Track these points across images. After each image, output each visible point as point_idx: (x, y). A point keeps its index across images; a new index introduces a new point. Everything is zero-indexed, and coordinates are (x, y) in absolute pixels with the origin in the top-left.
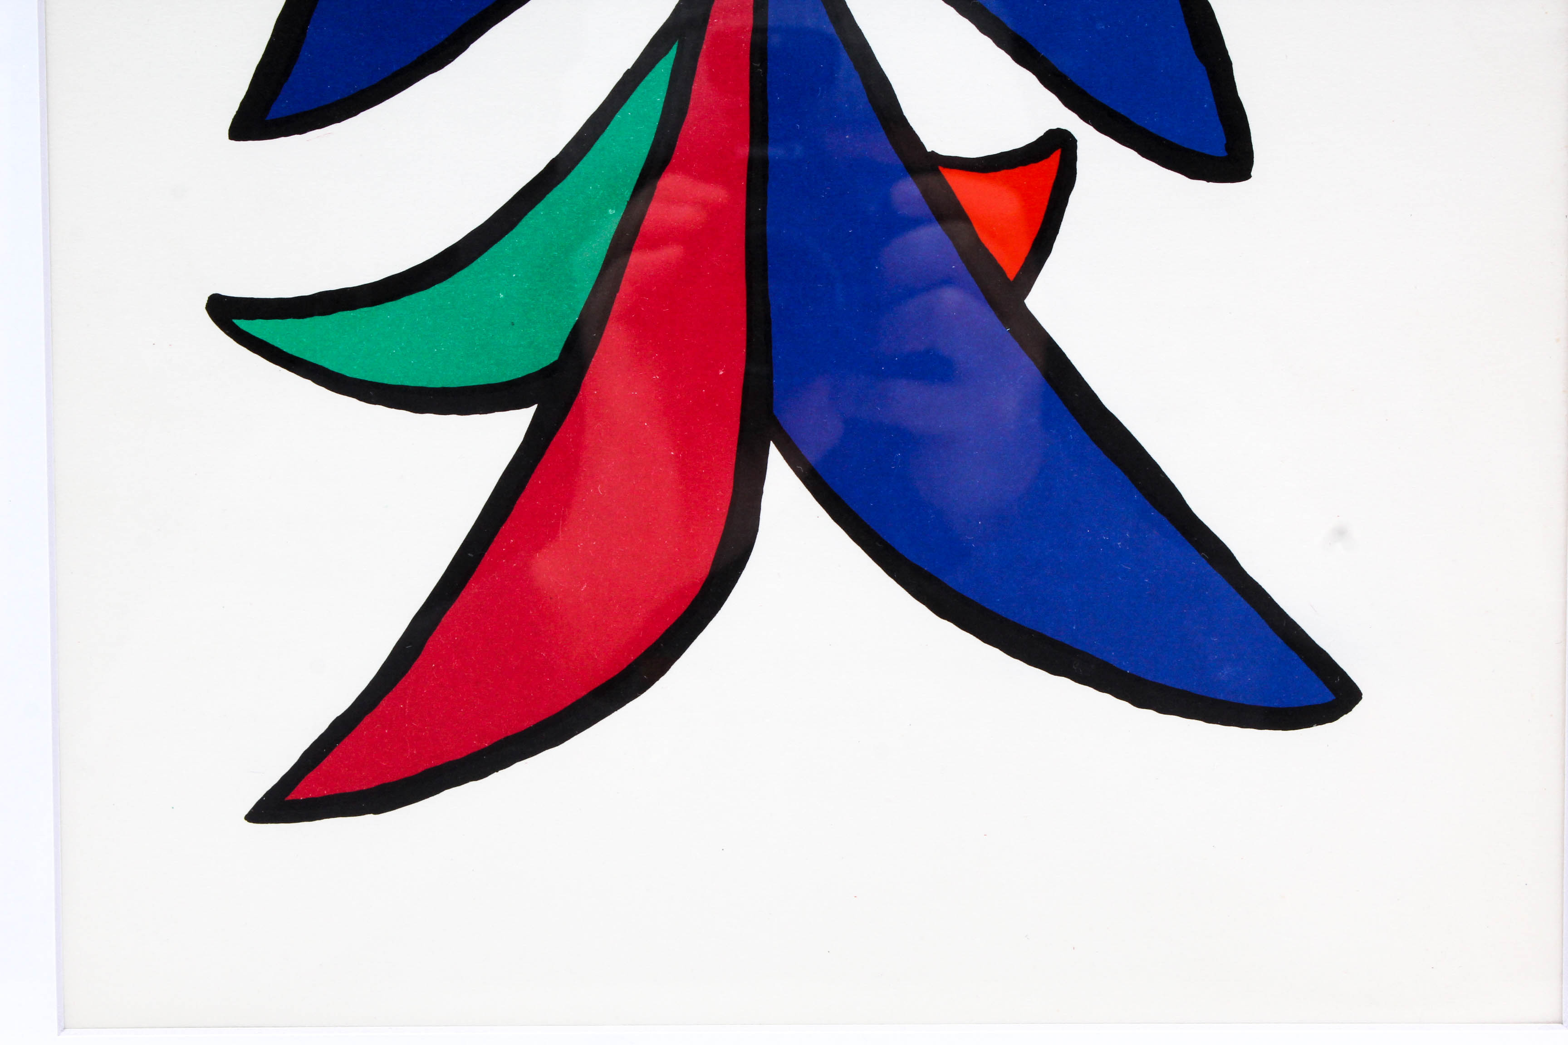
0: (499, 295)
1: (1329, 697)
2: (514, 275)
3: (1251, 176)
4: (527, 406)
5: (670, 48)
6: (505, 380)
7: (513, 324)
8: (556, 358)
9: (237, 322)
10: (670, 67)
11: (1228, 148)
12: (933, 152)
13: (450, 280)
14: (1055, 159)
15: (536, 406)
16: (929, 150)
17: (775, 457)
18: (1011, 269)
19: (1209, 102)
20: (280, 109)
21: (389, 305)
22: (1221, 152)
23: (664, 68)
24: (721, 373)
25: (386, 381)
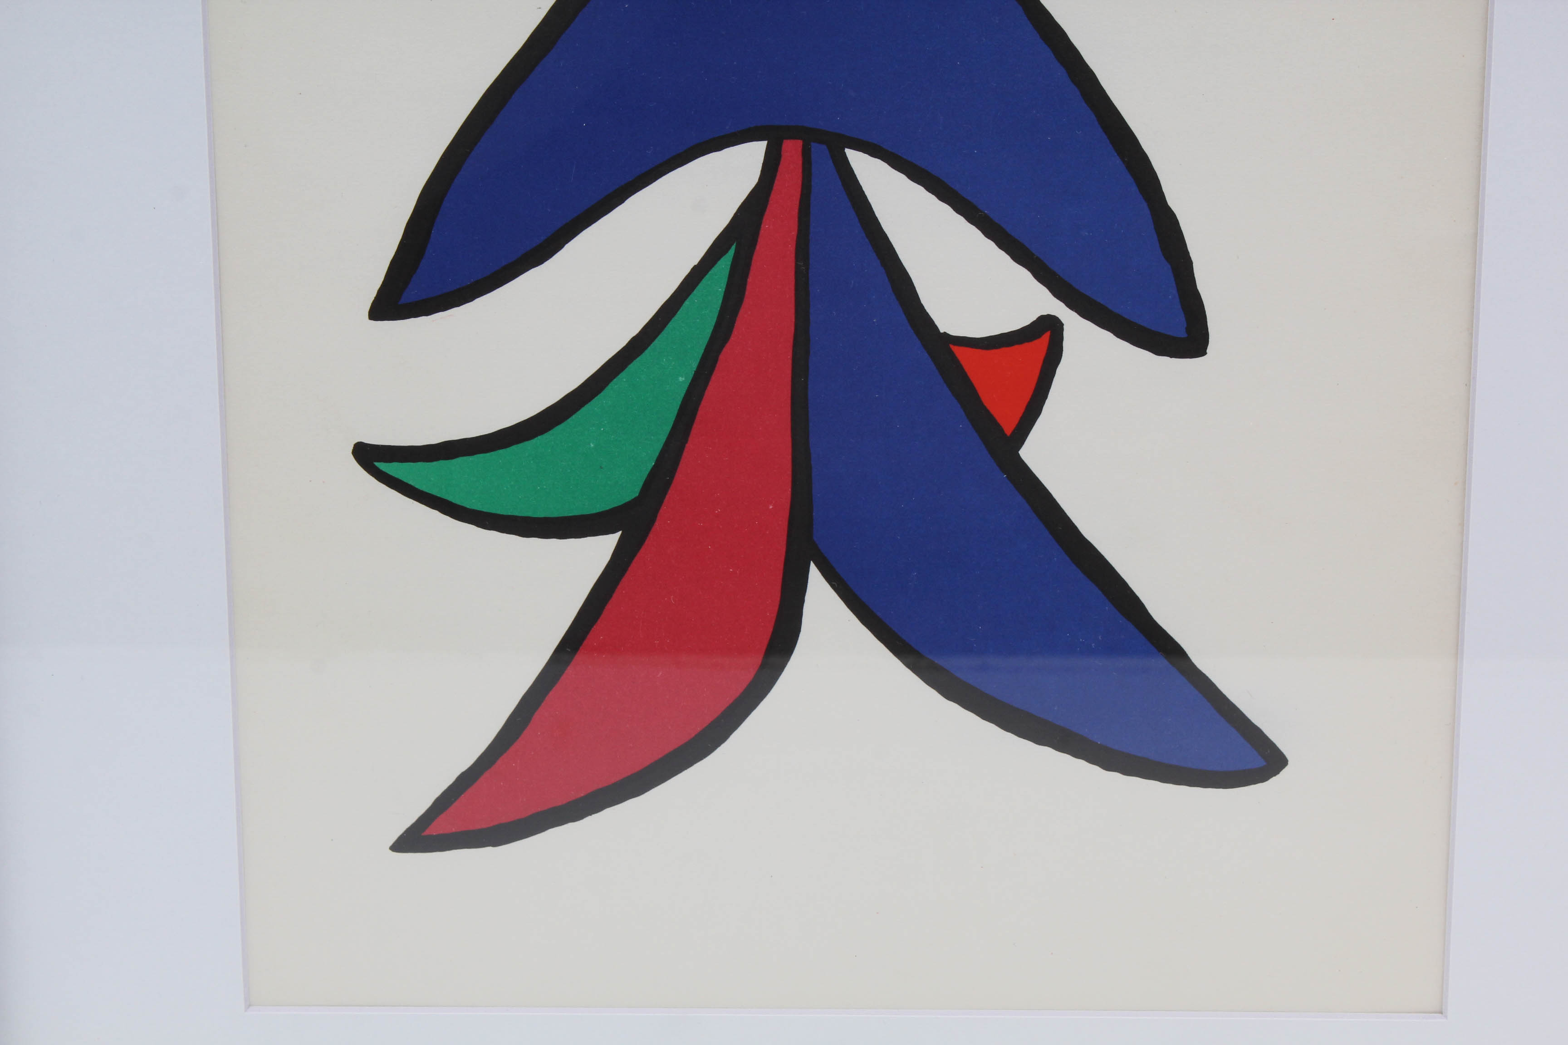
0: (590, 445)
1: (1260, 762)
2: (602, 429)
3: (1206, 353)
4: (613, 532)
5: (729, 248)
6: (594, 512)
7: (601, 468)
8: (637, 495)
9: (377, 464)
10: (729, 263)
11: (1188, 330)
12: (945, 333)
13: (551, 432)
14: (1046, 337)
15: (620, 532)
16: (942, 331)
17: (814, 574)
18: (1009, 425)
19: (1173, 293)
20: (410, 295)
21: (501, 452)
22: (1183, 334)
23: (725, 264)
24: (771, 507)
25: (499, 512)
